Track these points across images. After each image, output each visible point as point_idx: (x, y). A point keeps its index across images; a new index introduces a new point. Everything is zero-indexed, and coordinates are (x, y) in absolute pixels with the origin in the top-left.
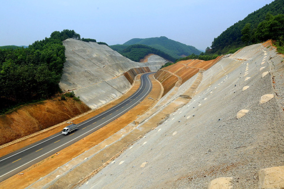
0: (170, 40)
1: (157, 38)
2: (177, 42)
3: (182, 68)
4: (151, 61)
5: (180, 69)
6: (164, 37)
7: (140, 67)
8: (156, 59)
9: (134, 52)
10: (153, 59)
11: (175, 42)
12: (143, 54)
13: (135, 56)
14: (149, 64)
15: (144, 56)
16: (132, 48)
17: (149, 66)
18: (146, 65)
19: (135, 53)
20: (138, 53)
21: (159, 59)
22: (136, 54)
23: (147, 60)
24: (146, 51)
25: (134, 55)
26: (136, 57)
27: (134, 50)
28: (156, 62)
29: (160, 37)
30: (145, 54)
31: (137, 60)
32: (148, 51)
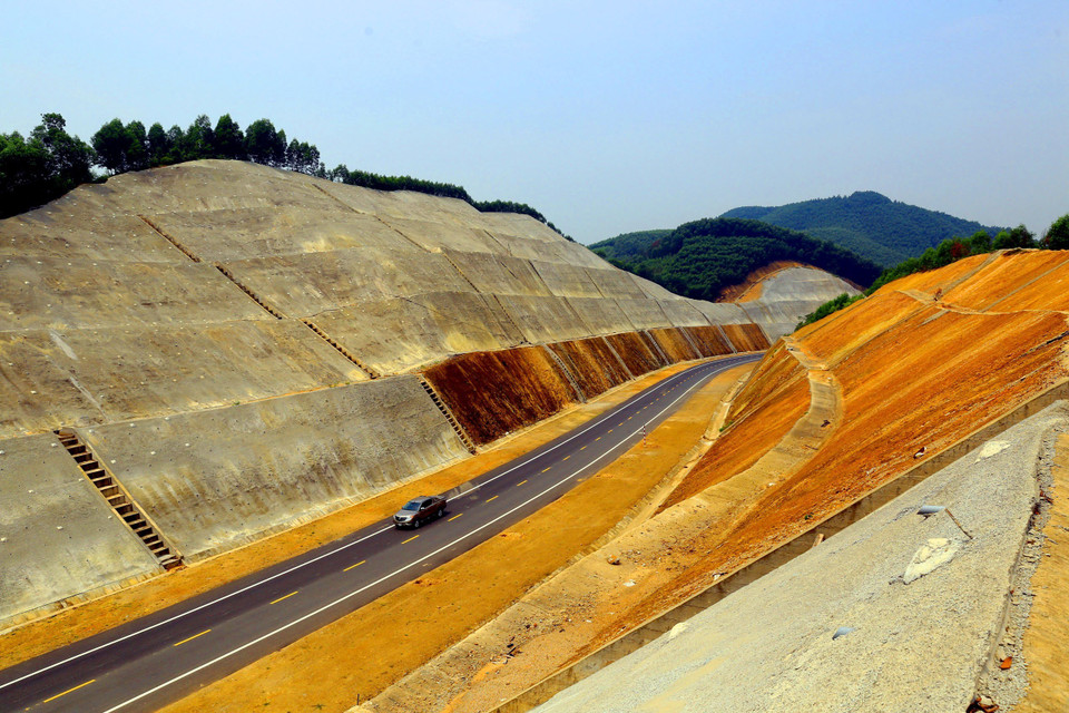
0: (901, 208)
1: (837, 200)
2: (937, 213)
3: (894, 320)
4: (782, 294)
5: (875, 330)
6: (873, 193)
7: (706, 324)
8: (811, 288)
9: (693, 253)
10: (791, 288)
11: (923, 212)
12: (740, 262)
13: (699, 269)
14: (763, 310)
15: (746, 273)
16: (688, 236)
17: (766, 323)
18: (746, 313)
19: (697, 260)
20: (716, 260)
21: (826, 286)
22: (704, 260)
23: (762, 291)
24: (756, 249)
25: (693, 266)
26: (701, 276)
27: (696, 245)
28: (807, 299)
29: (849, 194)
30: (752, 261)
31: (702, 290)
32: (767, 248)
